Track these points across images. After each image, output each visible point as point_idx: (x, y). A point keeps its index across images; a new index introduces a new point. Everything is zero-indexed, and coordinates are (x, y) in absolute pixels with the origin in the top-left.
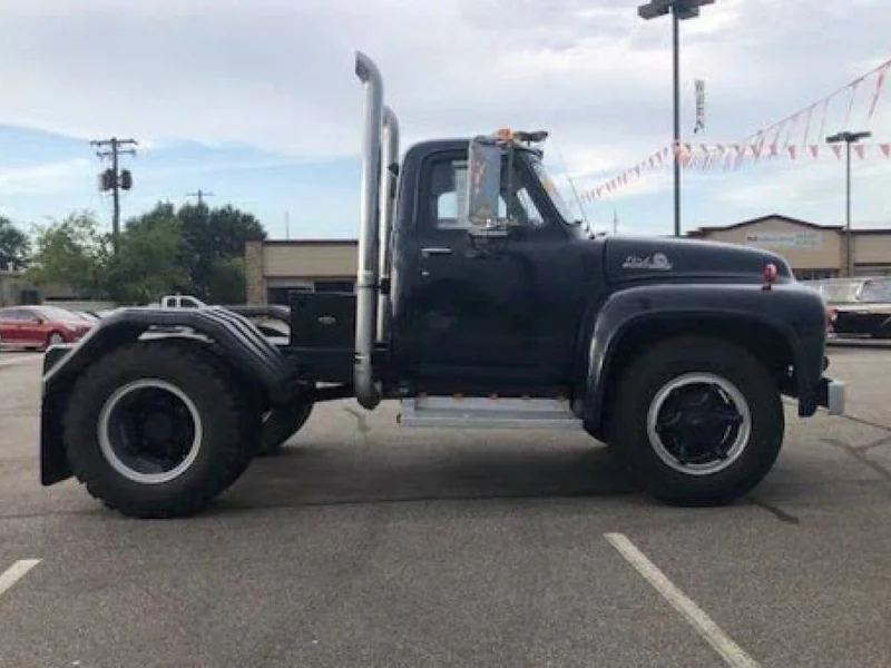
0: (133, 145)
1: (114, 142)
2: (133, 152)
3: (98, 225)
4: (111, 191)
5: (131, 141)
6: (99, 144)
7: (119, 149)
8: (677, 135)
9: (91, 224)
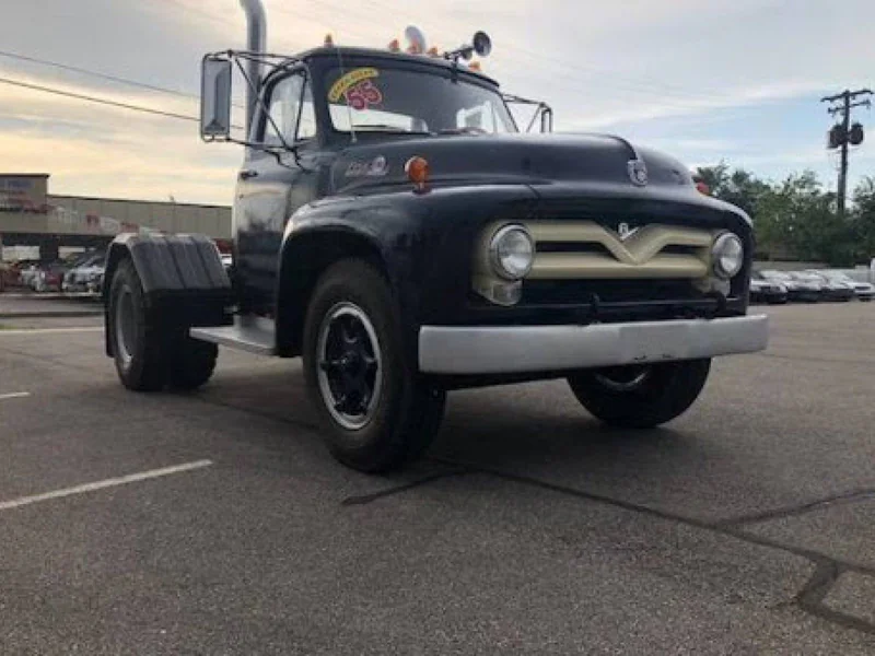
0: (866, 96)
1: (846, 95)
2: (867, 103)
3: (820, 184)
4: (840, 148)
5: (864, 91)
6: (832, 99)
7: (852, 102)
9: (813, 184)
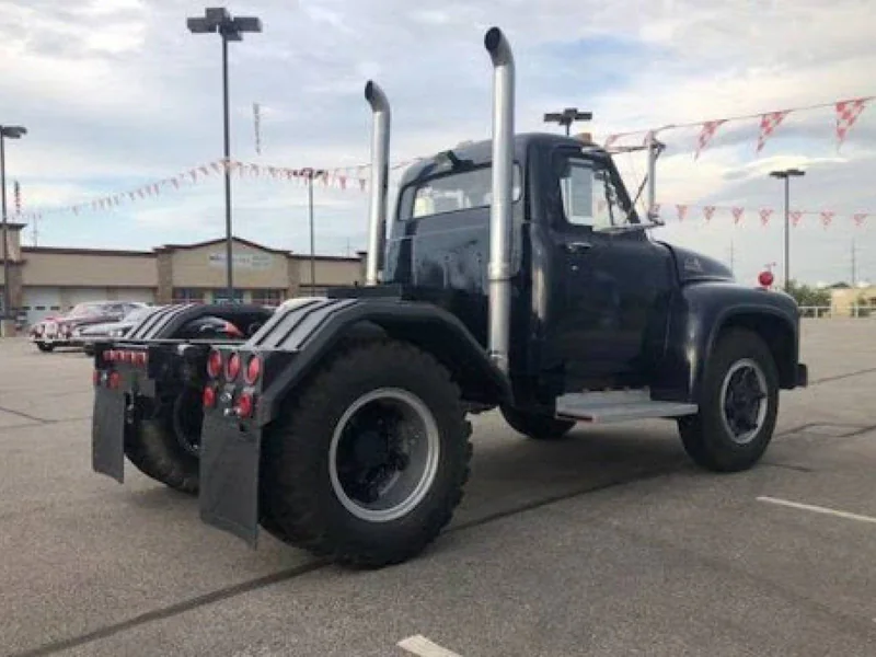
8: (227, 152)
